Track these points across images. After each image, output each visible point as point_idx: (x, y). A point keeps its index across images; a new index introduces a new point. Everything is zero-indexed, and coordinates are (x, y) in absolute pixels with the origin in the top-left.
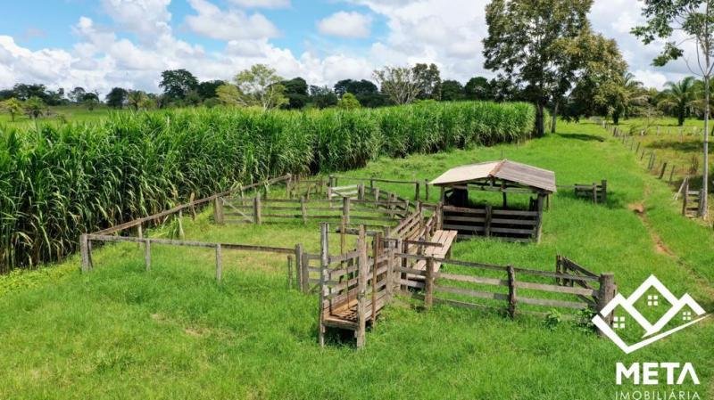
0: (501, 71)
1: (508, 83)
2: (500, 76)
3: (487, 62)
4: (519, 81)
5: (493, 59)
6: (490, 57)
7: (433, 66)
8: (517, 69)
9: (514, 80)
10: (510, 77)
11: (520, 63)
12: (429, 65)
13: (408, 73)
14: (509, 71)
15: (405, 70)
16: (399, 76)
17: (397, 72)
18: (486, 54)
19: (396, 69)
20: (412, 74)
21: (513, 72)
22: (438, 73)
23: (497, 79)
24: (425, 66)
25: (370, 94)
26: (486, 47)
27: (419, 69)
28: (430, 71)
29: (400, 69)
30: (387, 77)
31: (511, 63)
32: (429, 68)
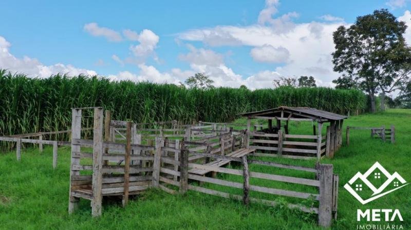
0: (345, 72)
2: (344, 75)
3: (335, 67)
4: (357, 78)
5: (339, 65)
6: (337, 64)
7: (311, 78)
8: (355, 71)
9: (354, 78)
10: (351, 76)
11: (358, 67)
12: (308, 77)
13: (295, 81)
14: (350, 72)
15: (293, 80)
16: (289, 83)
17: (288, 81)
18: (334, 62)
19: (288, 78)
20: (297, 82)
21: (353, 73)
22: (314, 81)
23: (342, 78)
24: (306, 78)
26: (334, 57)
27: (302, 79)
28: (309, 81)
29: (289, 79)
30: (281, 83)
31: (352, 67)
32: (309, 79)
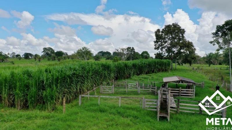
0: (160, 50)
1: (162, 53)
2: (159, 52)
3: (155, 47)
4: (165, 53)
6: (156, 46)
7: (133, 48)
8: (164, 50)
9: (163, 53)
11: (165, 48)
14: (162, 50)
15: (125, 49)
16: (123, 51)
18: (155, 45)
19: (122, 48)
20: (127, 50)
21: (163, 51)
22: (134, 50)
23: (159, 53)
25: (109, 56)
26: (155, 43)
27: (129, 48)
30: (119, 51)
31: (162, 48)
32: (131, 48)
